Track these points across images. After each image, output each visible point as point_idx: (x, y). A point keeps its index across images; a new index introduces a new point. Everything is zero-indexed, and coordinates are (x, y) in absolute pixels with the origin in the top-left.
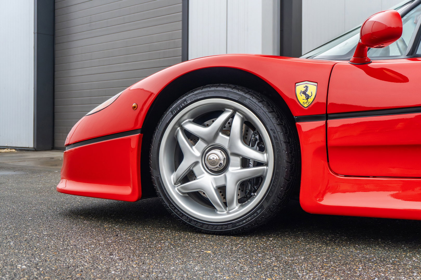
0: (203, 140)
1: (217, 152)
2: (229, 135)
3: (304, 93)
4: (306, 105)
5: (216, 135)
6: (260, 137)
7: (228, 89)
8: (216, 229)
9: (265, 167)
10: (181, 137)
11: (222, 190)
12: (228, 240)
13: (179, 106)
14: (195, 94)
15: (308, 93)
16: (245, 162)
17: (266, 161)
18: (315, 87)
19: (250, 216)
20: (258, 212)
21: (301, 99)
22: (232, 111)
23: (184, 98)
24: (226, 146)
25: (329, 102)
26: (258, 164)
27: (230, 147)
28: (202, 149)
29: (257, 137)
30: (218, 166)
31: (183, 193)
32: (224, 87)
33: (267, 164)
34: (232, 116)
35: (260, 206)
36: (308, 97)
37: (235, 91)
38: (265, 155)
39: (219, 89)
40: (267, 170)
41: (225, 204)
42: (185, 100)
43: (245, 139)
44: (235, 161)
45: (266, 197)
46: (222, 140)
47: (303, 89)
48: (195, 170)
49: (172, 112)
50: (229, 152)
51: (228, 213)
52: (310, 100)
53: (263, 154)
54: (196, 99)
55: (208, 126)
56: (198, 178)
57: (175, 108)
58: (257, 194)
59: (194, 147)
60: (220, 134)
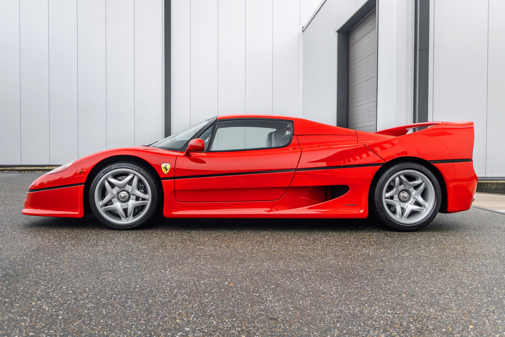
0: (118, 187)
1: (125, 193)
2: (131, 186)
3: (165, 168)
4: (166, 173)
5: (125, 185)
6: (144, 185)
7: (132, 165)
8: (121, 227)
9: (147, 201)
10: (107, 184)
11: (125, 210)
12: (131, 232)
13: (107, 170)
14: (116, 166)
15: (167, 168)
16: (137, 198)
17: (148, 198)
18: (170, 166)
19: (139, 222)
20: (142, 220)
21: (164, 170)
22: (133, 175)
23: (110, 167)
24: (130, 191)
25: (176, 167)
26: (143, 199)
27: (131, 192)
28: (117, 191)
29: (143, 185)
30: (125, 199)
31: (106, 211)
32: (131, 164)
33: (148, 200)
34: (133, 178)
35: (143, 218)
36: (167, 170)
37: (136, 166)
38: (147, 196)
39: (128, 164)
40: (148, 202)
41: (127, 217)
42: (111, 168)
43: (139, 188)
44: (133, 197)
45: (147, 214)
46: (128, 188)
47: (165, 166)
48: (113, 200)
49: (103, 172)
50: (131, 194)
51: (128, 221)
52: (168, 171)
53: (146, 195)
54: (116, 168)
55: (120, 180)
56: (114, 204)
57: (105, 171)
58: (142, 213)
59: (113, 190)
60: (127, 185)
